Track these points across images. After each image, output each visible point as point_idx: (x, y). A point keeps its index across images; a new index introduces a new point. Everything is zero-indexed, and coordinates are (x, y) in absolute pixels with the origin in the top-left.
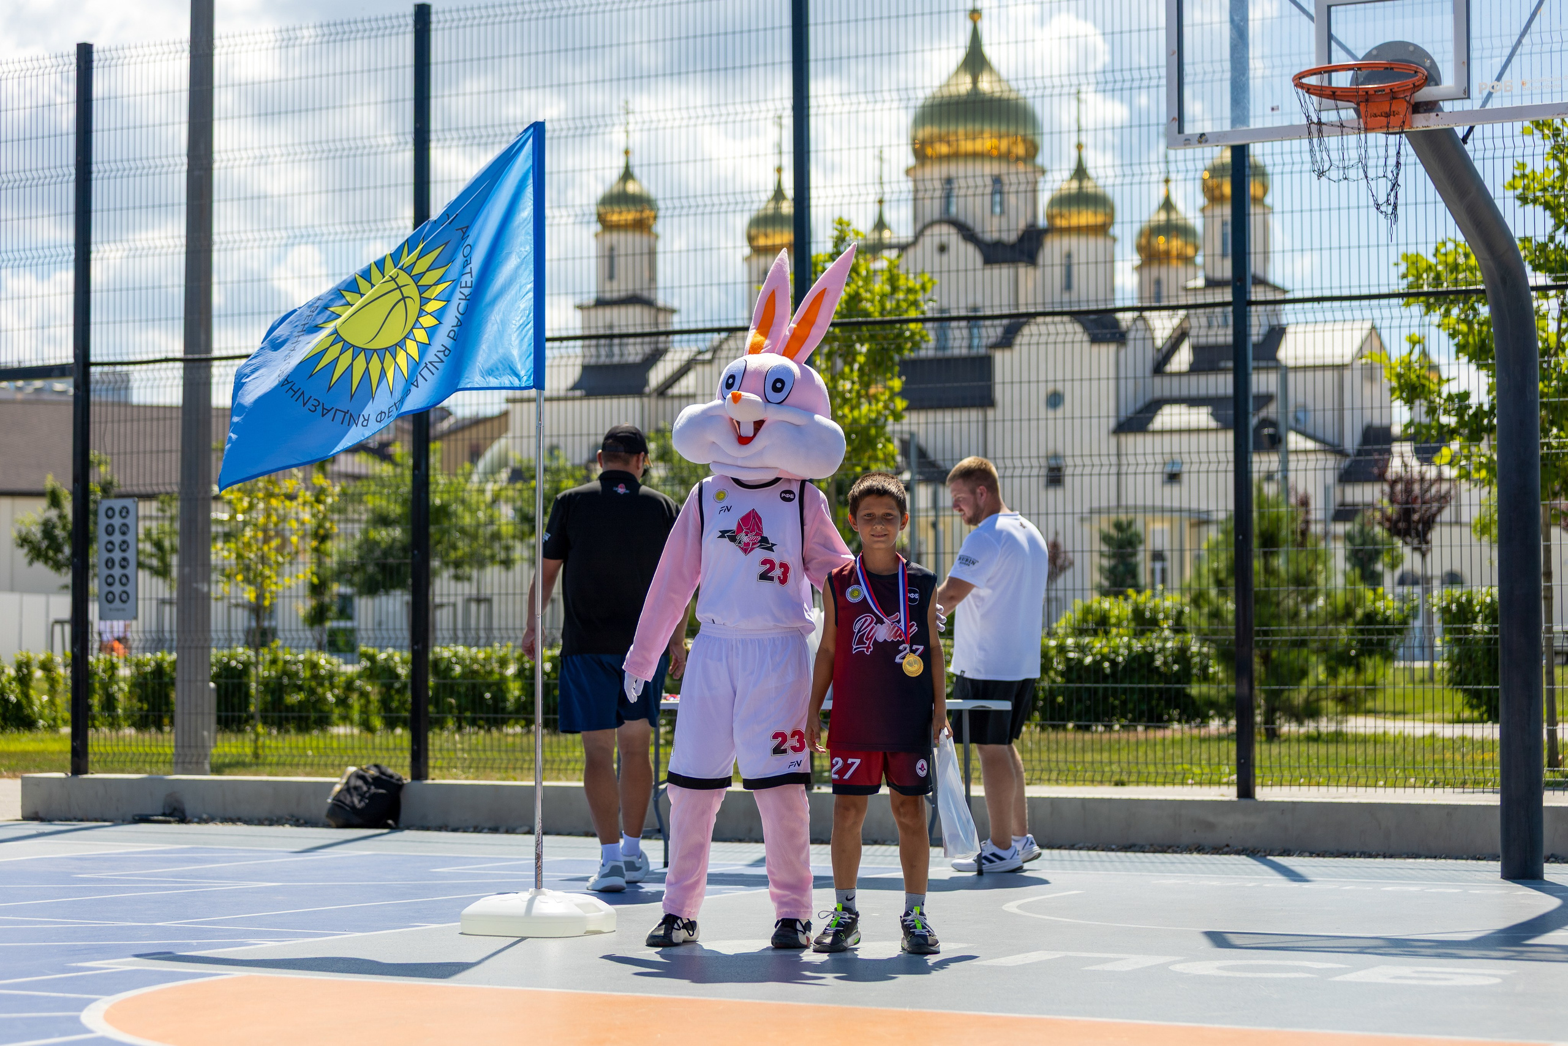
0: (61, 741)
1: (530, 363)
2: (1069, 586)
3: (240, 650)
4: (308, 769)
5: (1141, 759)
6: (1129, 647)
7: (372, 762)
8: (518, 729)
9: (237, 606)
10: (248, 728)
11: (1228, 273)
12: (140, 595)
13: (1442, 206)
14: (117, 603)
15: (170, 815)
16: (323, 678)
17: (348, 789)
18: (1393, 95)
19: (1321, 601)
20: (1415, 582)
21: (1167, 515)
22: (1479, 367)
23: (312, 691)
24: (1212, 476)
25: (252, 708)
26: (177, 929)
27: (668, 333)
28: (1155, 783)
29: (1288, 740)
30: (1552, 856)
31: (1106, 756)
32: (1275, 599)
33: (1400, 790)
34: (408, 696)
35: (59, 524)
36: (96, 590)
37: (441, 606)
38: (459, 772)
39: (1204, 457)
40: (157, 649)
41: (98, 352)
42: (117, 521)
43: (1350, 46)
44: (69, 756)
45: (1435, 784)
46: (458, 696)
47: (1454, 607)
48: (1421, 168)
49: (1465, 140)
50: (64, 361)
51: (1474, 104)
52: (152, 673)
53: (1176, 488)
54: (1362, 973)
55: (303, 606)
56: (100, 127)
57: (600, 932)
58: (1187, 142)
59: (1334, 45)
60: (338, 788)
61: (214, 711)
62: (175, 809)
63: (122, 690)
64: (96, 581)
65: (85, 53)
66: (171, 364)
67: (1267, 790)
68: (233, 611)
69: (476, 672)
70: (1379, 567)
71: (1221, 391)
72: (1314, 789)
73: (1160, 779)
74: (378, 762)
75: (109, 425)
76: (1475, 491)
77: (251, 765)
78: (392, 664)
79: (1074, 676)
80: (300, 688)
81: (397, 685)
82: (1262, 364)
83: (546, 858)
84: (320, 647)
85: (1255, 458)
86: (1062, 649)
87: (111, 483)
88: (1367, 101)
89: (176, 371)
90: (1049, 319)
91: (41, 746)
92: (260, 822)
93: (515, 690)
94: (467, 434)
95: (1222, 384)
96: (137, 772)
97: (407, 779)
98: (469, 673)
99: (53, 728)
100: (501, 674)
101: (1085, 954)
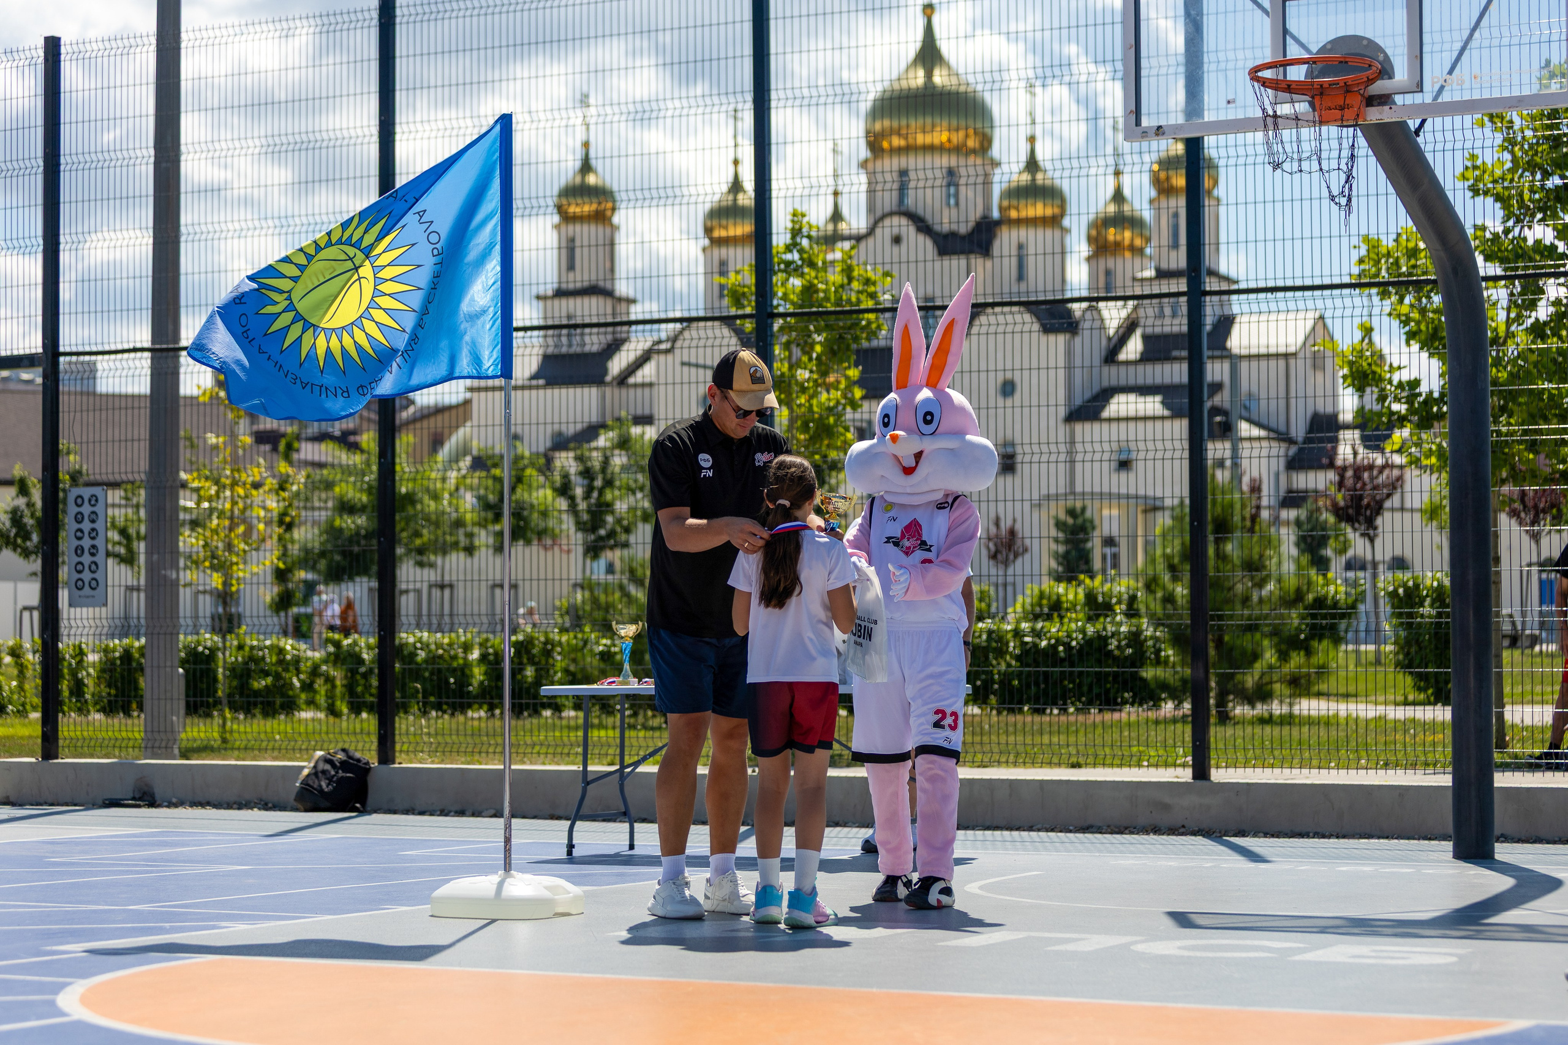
0: (31, 726)
1: (497, 353)
2: (1027, 571)
3: (208, 636)
4: (276, 753)
5: (1098, 741)
6: (1083, 631)
7: (340, 746)
8: (482, 713)
9: (204, 592)
10: (216, 713)
11: (1183, 263)
12: (110, 583)
13: (1393, 197)
14: (87, 590)
15: (140, 799)
16: (288, 663)
17: (316, 773)
18: (1347, 89)
19: (1271, 586)
20: (1363, 568)
21: (1123, 502)
22: (1431, 355)
23: (277, 677)
24: (1168, 463)
25: (220, 693)
26: (150, 912)
27: (630, 323)
28: (1112, 765)
29: (1242, 722)
30: (1502, 835)
31: (1063, 737)
32: (1227, 584)
33: (1353, 772)
34: (375, 682)
35: (27, 512)
36: (66, 576)
37: (407, 591)
38: (426, 756)
39: (1159, 445)
40: (127, 636)
41: (67, 342)
42: (86, 509)
43: (1303, 40)
44: (39, 741)
45: (1386, 766)
46: (424, 681)
47: (1401, 591)
48: (1373, 160)
49: (1417, 132)
50: (33, 351)
51: (1427, 97)
52: (121, 658)
53: (1123, 475)
54: (1320, 952)
55: (269, 593)
56: (68, 120)
57: (569, 914)
58: (1145, 134)
59: (1288, 38)
60: (306, 772)
61: (183, 696)
62: (145, 793)
63: (90, 676)
64: (66, 568)
65: (53, 46)
66: (139, 354)
67: (1222, 771)
68: (201, 597)
69: (441, 657)
70: (1329, 552)
71: (1176, 380)
72: (1268, 771)
73: (1117, 761)
74: (346, 746)
75: (78, 415)
76: (1426, 477)
77: (219, 749)
78: (357, 649)
79: (1030, 660)
80: (266, 674)
81: (363, 670)
82: (1217, 353)
83: (514, 841)
84: (285, 634)
85: (1210, 446)
86: (1017, 633)
87: (80, 472)
88: (1321, 94)
89: (144, 362)
90: (1006, 309)
91: (10, 731)
92: (229, 806)
93: (478, 674)
94: (425, 423)
95: (1177, 372)
96: (107, 756)
97: (374, 763)
98: (433, 659)
99: (22, 713)
100: (465, 659)
101: (1047, 935)
